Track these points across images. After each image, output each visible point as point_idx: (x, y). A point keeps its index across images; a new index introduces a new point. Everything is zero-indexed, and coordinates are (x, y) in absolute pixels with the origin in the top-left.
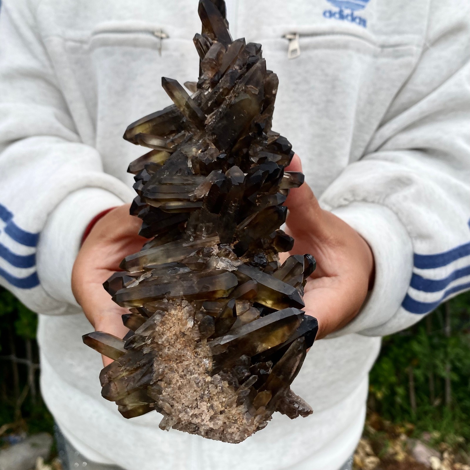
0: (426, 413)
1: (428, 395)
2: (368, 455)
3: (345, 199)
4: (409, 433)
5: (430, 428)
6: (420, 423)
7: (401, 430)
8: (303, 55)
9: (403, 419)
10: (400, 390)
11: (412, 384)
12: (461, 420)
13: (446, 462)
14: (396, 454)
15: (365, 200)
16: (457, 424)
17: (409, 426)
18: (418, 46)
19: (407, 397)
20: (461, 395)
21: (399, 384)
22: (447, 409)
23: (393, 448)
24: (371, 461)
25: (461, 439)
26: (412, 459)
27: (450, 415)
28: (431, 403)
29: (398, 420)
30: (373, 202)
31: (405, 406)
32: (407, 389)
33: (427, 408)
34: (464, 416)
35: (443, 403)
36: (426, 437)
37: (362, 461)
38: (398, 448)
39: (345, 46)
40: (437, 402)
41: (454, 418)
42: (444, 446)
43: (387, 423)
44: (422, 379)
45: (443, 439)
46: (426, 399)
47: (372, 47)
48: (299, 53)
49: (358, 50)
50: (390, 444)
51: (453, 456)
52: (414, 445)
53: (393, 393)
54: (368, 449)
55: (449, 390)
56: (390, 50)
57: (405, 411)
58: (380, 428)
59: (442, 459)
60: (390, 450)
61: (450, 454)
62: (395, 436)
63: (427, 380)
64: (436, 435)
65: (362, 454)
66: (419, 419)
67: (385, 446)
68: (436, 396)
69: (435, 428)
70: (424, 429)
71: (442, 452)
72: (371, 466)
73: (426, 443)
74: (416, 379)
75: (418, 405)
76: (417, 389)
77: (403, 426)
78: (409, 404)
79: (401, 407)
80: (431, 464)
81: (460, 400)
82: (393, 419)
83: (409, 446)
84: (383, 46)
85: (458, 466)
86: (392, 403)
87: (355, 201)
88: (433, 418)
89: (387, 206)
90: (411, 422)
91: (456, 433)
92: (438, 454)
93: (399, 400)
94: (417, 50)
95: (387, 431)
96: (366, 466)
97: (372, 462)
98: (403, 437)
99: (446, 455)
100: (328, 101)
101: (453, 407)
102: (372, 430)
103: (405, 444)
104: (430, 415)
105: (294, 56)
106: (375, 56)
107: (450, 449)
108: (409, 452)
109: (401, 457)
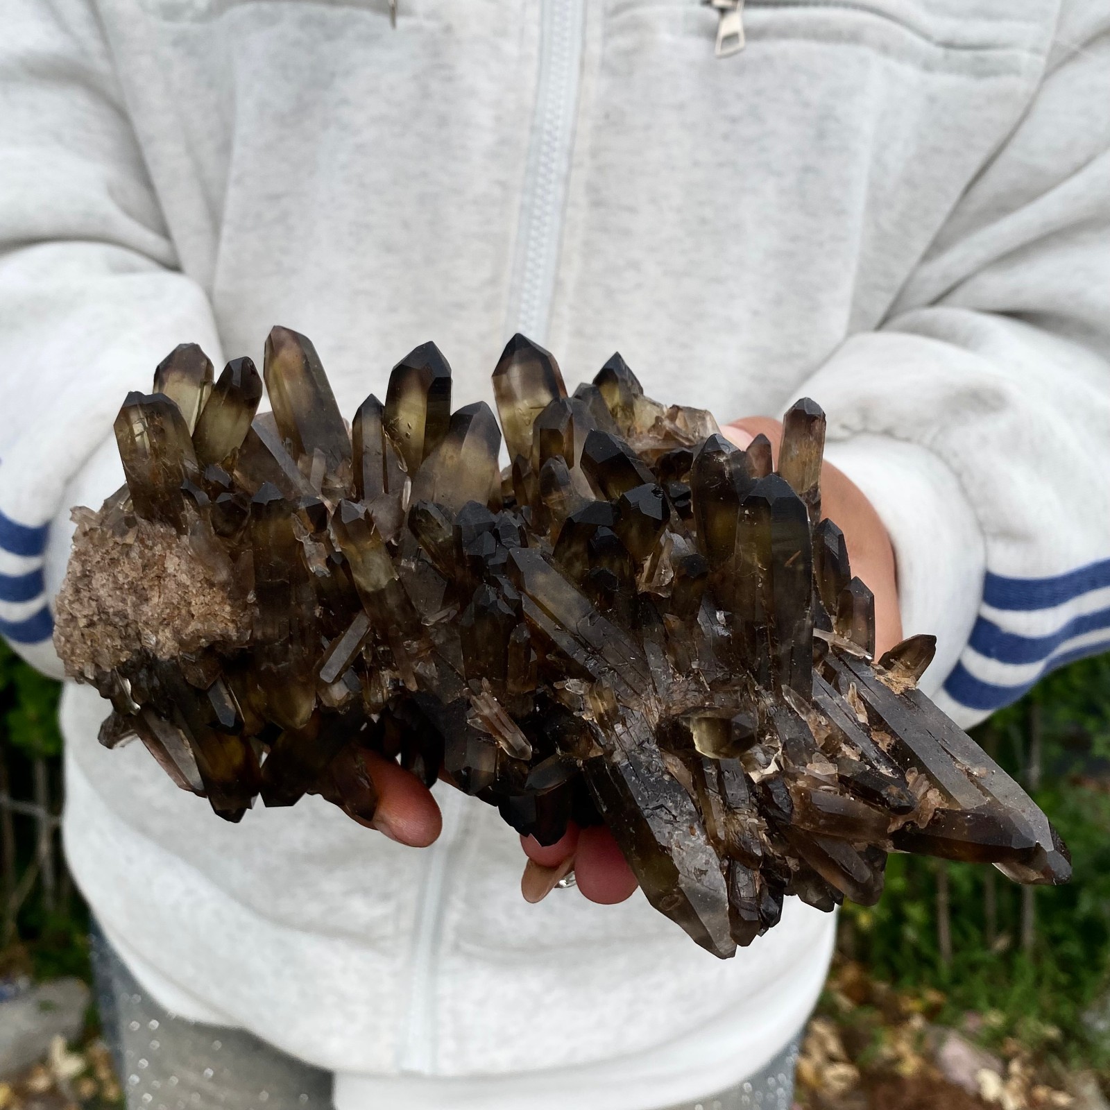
0: (973, 967)
1: (981, 924)
2: (832, 1059)
3: (844, 427)
4: (932, 1014)
5: (982, 1003)
6: (959, 991)
7: (912, 1005)
8: (753, 50)
9: (918, 980)
10: (916, 912)
11: (943, 898)
12: (1056, 987)
13: (1015, 1084)
14: (898, 1059)
15: (888, 433)
16: (1046, 997)
17: (933, 996)
18: (1035, 50)
19: (932, 928)
20: (1059, 928)
21: (912, 897)
22: (1024, 961)
23: (893, 1047)
24: (839, 1075)
25: (1052, 1032)
26: (935, 1075)
27: (1030, 975)
28: (986, 945)
29: (907, 981)
30: (907, 440)
31: (926, 950)
32: (932, 910)
33: (979, 955)
34: (1063, 978)
35: (1016, 944)
36: (971, 1023)
37: (818, 1073)
38: (904, 1047)
39: (854, 37)
40: (1001, 943)
41: (1039, 980)
42: (1012, 1045)
43: (882, 987)
44: (966, 886)
45: (1010, 1031)
46: (974, 933)
47: (920, 43)
48: (742, 43)
49: (885, 49)
50: (886, 1035)
51: (1031, 1071)
52: (941, 1040)
53: (899, 918)
54: (833, 1046)
55: (1030, 915)
56: (966, 55)
57: (925, 962)
58: (864, 998)
59: (1005, 1076)
60: (886, 1051)
61: (1024, 1064)
62: (898, 1019)
63: (979, 889)
64: (995, 1019)
65: (817, 1057)
66: (957, 980)
67: (874, 1040)
68: (1000, 929)
69: (993, 1003)
70: (968, 1005)
71: (1006, 1061)
72: (839, 1086)
73: (971, 1038)
74: (952, 888)
75: (956, 949)
76: (954, 911)
77: (918, 996)
78: (936, 945)
79: (916, 951)
80: (979, 1086)
81: (1055, 940)
82: (895, 976)
83: (930, 1043)
84: (948, 45)
85: (1041, 1092)
86: (896, 942)
87: (865, 431)
88: (991, 981)
89: (939, 455)
90: (938, 987)
91: (1043, 1017)
92: (997, 1064)
93: (911, 934)
94: (1031, 61)
95: (879, 1006)
96: (826, 1085)
97: (842, 1078)
98: (917, 1022)
99: (1015, 1067)
100: (807, 169)
101: (1037, 957)
102: (844, 1002)
103: (919, 1039)
104: (983, 973)
105: (730, 49)
106: (928, 67)
107: (1027, 1054)
108: (931, 1058)
109: (910, 1066)
